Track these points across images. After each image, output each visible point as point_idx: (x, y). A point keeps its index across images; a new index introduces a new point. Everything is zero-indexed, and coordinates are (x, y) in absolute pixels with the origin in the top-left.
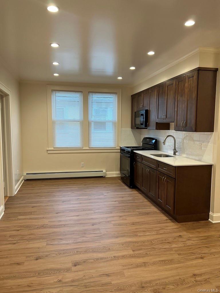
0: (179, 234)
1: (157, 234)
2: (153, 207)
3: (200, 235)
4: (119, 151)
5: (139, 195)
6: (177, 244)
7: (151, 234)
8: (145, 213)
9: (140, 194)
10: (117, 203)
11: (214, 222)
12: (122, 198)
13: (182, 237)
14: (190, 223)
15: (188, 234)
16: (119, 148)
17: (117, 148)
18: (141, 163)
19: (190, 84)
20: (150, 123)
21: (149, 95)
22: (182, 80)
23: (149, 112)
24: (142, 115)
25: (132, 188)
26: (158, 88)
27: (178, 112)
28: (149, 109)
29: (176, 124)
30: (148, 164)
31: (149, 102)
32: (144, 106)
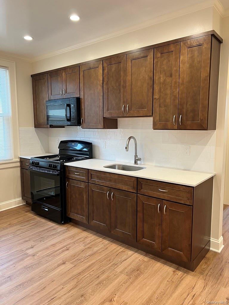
4: (19, 164)
9: (85, 231)
11: (219, 251)
16: (18, 160)
17: (14, 160)
18: (88, 183)
19: (192, 57)
20: (86, 117)
21: (82, 74)
22: (170, 50)
23: (83, 101)
24: (68, 105)
25: (63, 224)
26: (106, 63)
27: (162, 101)
28: (82, 97)
29: (158, 118)
30: (108, 184)
31: (82, 85)
32: (68, 91)
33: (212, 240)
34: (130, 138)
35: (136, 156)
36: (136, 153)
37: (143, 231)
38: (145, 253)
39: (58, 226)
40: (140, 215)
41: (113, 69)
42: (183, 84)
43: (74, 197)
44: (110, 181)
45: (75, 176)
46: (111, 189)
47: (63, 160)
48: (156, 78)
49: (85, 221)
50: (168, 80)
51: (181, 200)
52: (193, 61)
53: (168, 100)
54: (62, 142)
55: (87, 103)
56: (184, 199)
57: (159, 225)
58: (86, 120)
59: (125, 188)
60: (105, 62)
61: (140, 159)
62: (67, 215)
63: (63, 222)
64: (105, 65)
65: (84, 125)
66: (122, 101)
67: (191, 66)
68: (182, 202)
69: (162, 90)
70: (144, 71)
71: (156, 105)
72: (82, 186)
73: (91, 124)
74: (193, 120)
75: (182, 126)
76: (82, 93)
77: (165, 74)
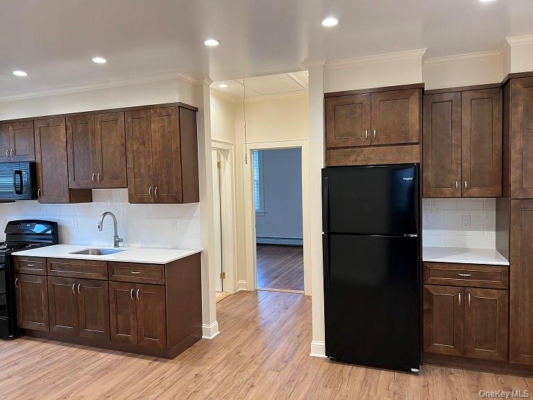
0: (192, 374)
1: (165, 390)
2: (103, 355)
3: (219, 361)
5: (45, 345)
6: (207, 388)
7: (157, 395)
8: (102, 370)
9: (45, 342)
10: (16, 378)
11: (211, 338)
12: (16, 364)
13: (201, 376)
14: (186, 352)
15: (202, 367)
18: (47, 276)
19: (163, 126)
20: (45, 189)
21: (37, 132)
22: (141, 116)
23: (40, 166)
24: (19, 172)
25: (12, 339)
26: (71, 122)
27: (136, 171)
28: (38, 161)
29: (133, 190)
30: (74, 273)
31: (38, 146)
32: (18, 153)
33: (204, 326)
34: (105, 214)
35: (116, 236)
36: (116, 233)
37: (117, 324)
38: (122, 353)
39: (3, 342)
40: (112, 306)
41: (79, 130)
42: (155, 154)
43: (28, 298)
44: (76, 270)
45: (29, 268)
46: (77, 279)
47: (11, 249)
48: (129, 145)
49: (44, 329)
50: (142, 148)
51: (152, 280)
52: (164, 130)
53: (142, 171)
54: (10, 223)
55: (45, 170)
56: (155, 278)
57: (134, 313)
58: (45, 193)
59: (94, 276)
60: (68, 120)
61: (121, 241)
62: (18, 326)
63: (11, 336)
64: (68, 124)
65: (43, 198)
66: (92, 169)
67: (163, 136)
68: (154, 283)
69: (136, 159)
70: (115, 136)
71: (131, 176)
72: (39, 281)
73: (52, 197)
74: (169, 192)
75: (158, 200)
76: (38, 157)
77: (138, 141)
